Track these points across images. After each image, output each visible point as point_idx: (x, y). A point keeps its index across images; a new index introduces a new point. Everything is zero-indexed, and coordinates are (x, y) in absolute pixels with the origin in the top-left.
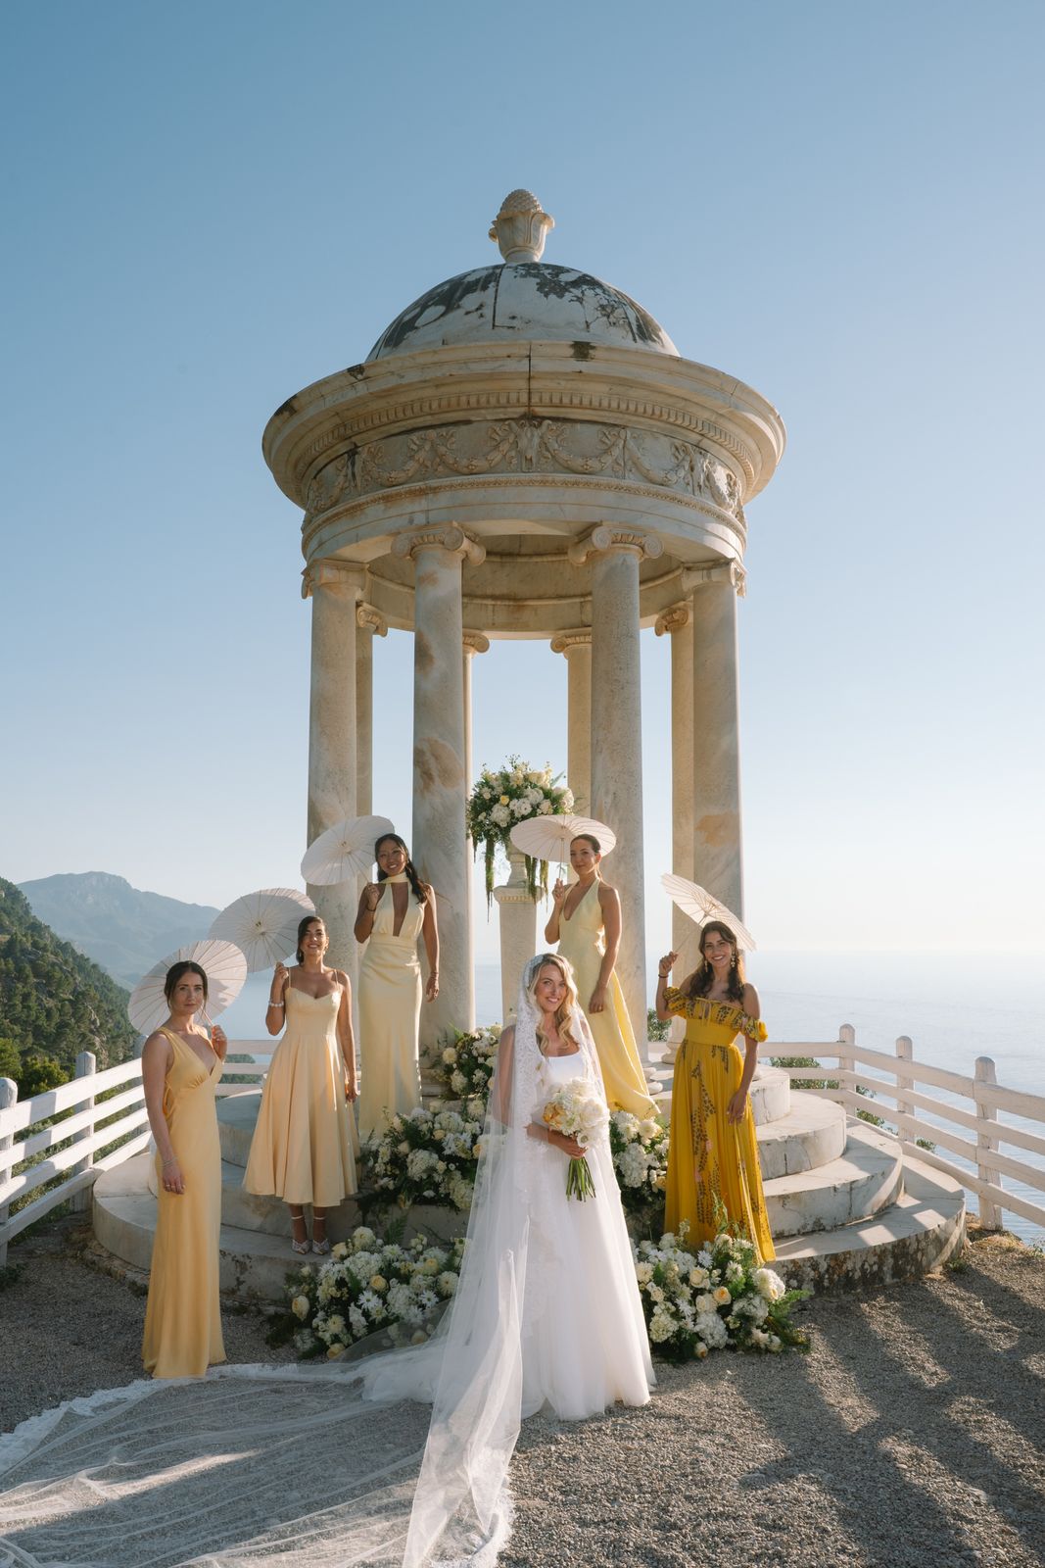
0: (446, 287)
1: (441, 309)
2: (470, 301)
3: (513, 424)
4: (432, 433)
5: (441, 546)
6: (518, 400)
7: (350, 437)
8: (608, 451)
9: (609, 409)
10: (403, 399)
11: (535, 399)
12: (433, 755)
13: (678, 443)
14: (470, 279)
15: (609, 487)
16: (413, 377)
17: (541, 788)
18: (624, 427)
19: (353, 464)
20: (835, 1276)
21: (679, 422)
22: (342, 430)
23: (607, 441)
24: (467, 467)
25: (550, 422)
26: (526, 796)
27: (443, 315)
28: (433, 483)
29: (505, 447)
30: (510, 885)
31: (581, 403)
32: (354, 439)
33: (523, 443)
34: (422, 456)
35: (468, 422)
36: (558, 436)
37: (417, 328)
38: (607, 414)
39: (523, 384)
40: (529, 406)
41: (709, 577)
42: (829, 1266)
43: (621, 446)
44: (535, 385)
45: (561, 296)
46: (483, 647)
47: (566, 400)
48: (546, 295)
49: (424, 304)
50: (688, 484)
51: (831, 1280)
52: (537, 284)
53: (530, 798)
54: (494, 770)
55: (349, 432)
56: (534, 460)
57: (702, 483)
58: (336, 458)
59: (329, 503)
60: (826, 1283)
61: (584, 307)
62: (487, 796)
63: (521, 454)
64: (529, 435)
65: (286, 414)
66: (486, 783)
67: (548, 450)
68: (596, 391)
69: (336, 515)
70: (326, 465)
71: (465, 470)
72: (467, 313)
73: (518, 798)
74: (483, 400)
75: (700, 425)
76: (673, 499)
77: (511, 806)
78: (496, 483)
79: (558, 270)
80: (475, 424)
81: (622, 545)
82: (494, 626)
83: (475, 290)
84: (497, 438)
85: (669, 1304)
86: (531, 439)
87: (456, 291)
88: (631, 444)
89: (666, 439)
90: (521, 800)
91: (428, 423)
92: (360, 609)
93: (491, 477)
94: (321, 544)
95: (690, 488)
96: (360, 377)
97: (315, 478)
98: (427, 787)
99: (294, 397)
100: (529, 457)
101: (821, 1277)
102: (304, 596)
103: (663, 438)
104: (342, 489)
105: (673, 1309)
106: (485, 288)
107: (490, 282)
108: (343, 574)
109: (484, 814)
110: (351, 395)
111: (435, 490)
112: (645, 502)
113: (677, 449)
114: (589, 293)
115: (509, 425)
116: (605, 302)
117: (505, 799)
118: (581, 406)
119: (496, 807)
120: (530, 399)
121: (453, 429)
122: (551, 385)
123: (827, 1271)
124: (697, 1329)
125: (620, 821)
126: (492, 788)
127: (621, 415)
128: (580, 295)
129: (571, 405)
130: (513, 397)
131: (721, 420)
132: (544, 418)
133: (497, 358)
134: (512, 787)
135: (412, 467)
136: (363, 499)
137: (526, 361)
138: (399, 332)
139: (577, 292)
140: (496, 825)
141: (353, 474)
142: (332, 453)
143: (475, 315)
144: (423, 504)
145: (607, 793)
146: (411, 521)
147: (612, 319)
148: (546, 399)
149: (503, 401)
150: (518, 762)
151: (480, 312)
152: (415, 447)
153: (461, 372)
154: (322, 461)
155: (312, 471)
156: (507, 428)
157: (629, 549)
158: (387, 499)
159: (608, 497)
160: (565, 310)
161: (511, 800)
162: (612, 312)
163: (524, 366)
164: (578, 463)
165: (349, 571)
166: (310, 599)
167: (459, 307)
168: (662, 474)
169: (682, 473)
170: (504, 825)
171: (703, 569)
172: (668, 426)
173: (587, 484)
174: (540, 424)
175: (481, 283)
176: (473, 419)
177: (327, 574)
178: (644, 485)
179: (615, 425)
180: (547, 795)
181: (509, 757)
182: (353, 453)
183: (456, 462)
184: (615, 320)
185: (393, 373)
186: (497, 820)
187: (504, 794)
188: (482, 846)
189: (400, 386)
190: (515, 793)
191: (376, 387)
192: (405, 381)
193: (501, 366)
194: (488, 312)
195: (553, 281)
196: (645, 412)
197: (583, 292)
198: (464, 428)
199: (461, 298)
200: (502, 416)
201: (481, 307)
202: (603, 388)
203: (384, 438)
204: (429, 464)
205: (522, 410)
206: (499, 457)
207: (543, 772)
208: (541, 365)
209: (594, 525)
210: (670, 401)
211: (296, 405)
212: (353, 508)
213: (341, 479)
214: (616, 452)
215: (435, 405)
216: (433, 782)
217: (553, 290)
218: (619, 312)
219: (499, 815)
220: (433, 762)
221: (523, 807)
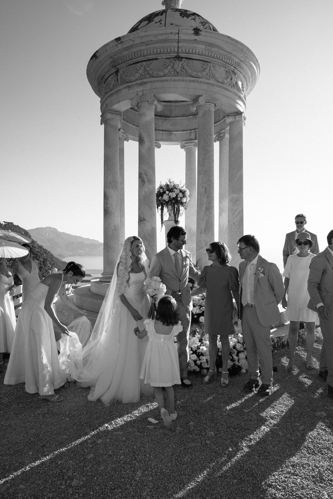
1: (147, 22)
2: (157, 19)
3: (172, 60)
4: (144, 63)
5: (147, 103)
6: (174, 51)
7: (116, 66)
8: (204, 70)
9: (205, 55)
10: (134, 50)
11: (180, 50)
12: (145, 174)
13: (227, 70)
15: (205, 83)
16: (138, 41)
17: (179, 189)
18: (210, 62)
19: (117, 76)
20: (279, 344)
21: (228, 62)
22: (113, 64)
23: (204, 67)
24: (156, 75)
25: (185, 59)
26: (174, 191)
27: (147, 24)
28: (145, 80)
29: (169, 68)
30: (168, 220)
31: (196, 52)
32: (117, 67)
33: (176, 66)
34: (140, 71)
35: (157, 59)
36: (187, 64)
37: (138, 29)
38: (204, 57)
39: (176, 44)
40: (178, 53)
41: (235, 118)
42: (277, 340)
43: (209, 69)
44: (180, 44)
45: (188, 18)
47: (191, 51)
48: (183, 17)
49: (141, 22)
50: (230, 84)
51: (278, 345)
52: (180, 14)
53: (175, 192)
54: (164, 184)
55: (116, 64)
56: (179, 73)
57: (234, 85)
58: (111, 75)
59: (109, 90)
60: (276, 346)
61: (195, 22)
62: (162, 191)
63: (175, 70)
64: (178, 64)
65: (94, 58)
66: (161, 187)
67: (184, 69)
68: (201, 48)
69: (112, 94)
70: (108, 77)
71: (156, 76)
72: (156, 23)
73: (172, 192)
74: (162, 51)
75: (235, 64)
76: (226, 89)
77: (169, 195)
78: (167, 80)
79: (186, 11)
80: (159, 60)
81: (209, 103)
82: (162, 140)
83: (159, 15)
84: (167, 64)
85: (230, 357)
86: (178, 65)
87: (151, 17)
88: (212, 68)
89: (224, 68)
90: (173, 193)
91: (143, 60)
92: (120, 131)
93: (165, 78)
94: (107, 105)
95: (231, 86)
96: (119, 42)
97: (104, 83)
98: (143, 185)
99: (97, 51)
100: (178, 71)
101: (275, 344)
102: (101, 124)
103: (222, 68)
104: (113, 85)
105: (231, 358)
106: (162, 14)
107: (164, 13)
108: (114, 115)
109: (161, 197)
110: (116, 49)
111: (145, 83)
112: (217, 89)
113: (227, 72)
114: (197, 18)
115: (171, 60)
116: (203, 21)
117: (167, 192)
118: (196, 53)
119: (164, 195)
120: (178, 50)
121: (151, 62)
122: (186, 45)
123: (277, 342)
124: (240, 364)
125: (207, 197)
126: (163, 189)
127: (209, 58)
128: (194, 18)
129: (192, 53)
130: (173, 49)
131: (241, 63)
132: (183, 58)
133: (167, 34)
134: (169, 188)
135: (137, 75)
136: (121, 87)
137: (177, 35)
139: (193, 17)
140: (164, 201)
141: (117, 79)
142: (110, 73)
143: (159, 23)
144: (141, 88)
145: (203, 188)
146: (137, 94)
147: (205, 27)
148: (184, 50)
149: (169, 51)
150: (171, 181)
151: (160, 22)
152: (138, 68)
153: (154, 39)
154: (107, 76)
155: (103, 81)
156: (170, 61)
157: (211, 105)
158: (129, 87)
159: (205, 86)
160: (189, 22)
161: (169, 193)
162: (205, 24)
163: (176, 37)
164: (194, 74)
165: (116, 114)
166: (103, 125)
167: (153, 21)
168: (222, 80)
169: (228, 80)
170: (167, 200)
171: (233, 116)
172: (224, 63)
173: (197, 81)
174: (182, 60)
175: (160, 13)
176: (159, 58)
177: (109, 116)
178: (216, 83)
179: (207, 62)
180: (181, 191)
181: (168, 179)
182: (117, 72)
183: (153, 73)
184: (206, 27)
185: (131, 40)
186: (165, 199)
187: (167, 190)
188: (160, 208)
189: (133, 45)
190: (170, 190)
191: (124, 46)
192: (135, 43)
193: (169, 37)
194: (163, 22)
195: (185, 13)
196: (217, 57)
197: (195, 17)
198: (155, 61)
199: (153, 18)
200: (168, 57)
201: (161, 21)
202: (203, 47)
203: (128, 66)
204: (143, 74)
205: (176, 54)
206: (167, 71)
207: (179, 184)
208: (182, 37)
209: (199, 96)
210: (226, 53)
211: (97, 55)
212: (118, 91)
213: (113, 81)
214: (207, 71)
215: (145, 53)
216: (145, 184)
217: (185, 16)
218: (207, 25)
219: (166, 197)
220: (145, 177)
221: (173, 195)
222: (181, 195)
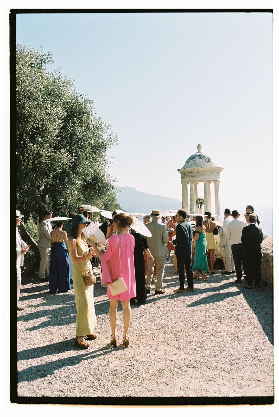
0: (192, 158)
1: (191, 160)
2: (194, 160)
13: (211, 172)
14: (194, 157)
23: (204, 173)
25: (200, 172)
38: (204, 171)
44: (198, 170)
46: (199, 184)
49: (189, 159)
50: (212, 175)
52: (199, 157)
59: (183, 177)
65: (179, 169)
67: (200, 174)
71: (193, 176)
75: (213, 170)
76: (210, 177)
79: (201, 156)
86: (198, 174)
88: (207, 173)
91: (190, 172)
92: (186, 183)
93: (195, 177)
102: (181, 184)
110: (184, 170)
111: (191, 178)
112: (208, 178)
114: (204, 158)
118: (202, 171)
126: (198, 200)
131: (215, 170)
135: (189, 176)
137: (197, 168)
138: (188, 162)
139: (202, 159)
150: (200, 197)
152: (189, 174)
153: (192, 169)
154: (182, 173)
158: (187, 178)
159: (205, 178)
160: (202, 161)
162: (206, 160)
164: (202, 175)
168: (209, 175)
173: (203, 177)
176: (193, 172)
177: (183, 183)
180: (203, 200)
182: (184, 173)
185: (187, 169)
190: (200, 200)
193: (195, 169)
194: (195, 161)
195: (201, 157)
196: (207, 170)
200: (196, 172)
206: (196, 175)
207: (203, 198)
209: (204, 180)
212: (185, 178)
213: (184, 175)
217: (200, 159)
219: (198, 202)
220: (191, 200)
221: (200, 201)
222: (202, 201)
